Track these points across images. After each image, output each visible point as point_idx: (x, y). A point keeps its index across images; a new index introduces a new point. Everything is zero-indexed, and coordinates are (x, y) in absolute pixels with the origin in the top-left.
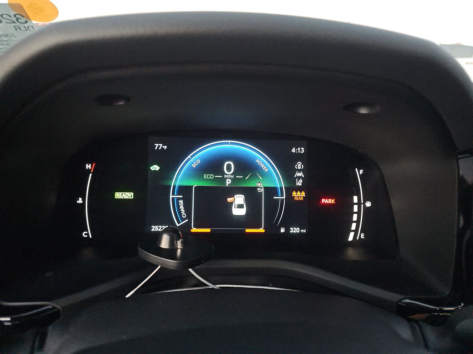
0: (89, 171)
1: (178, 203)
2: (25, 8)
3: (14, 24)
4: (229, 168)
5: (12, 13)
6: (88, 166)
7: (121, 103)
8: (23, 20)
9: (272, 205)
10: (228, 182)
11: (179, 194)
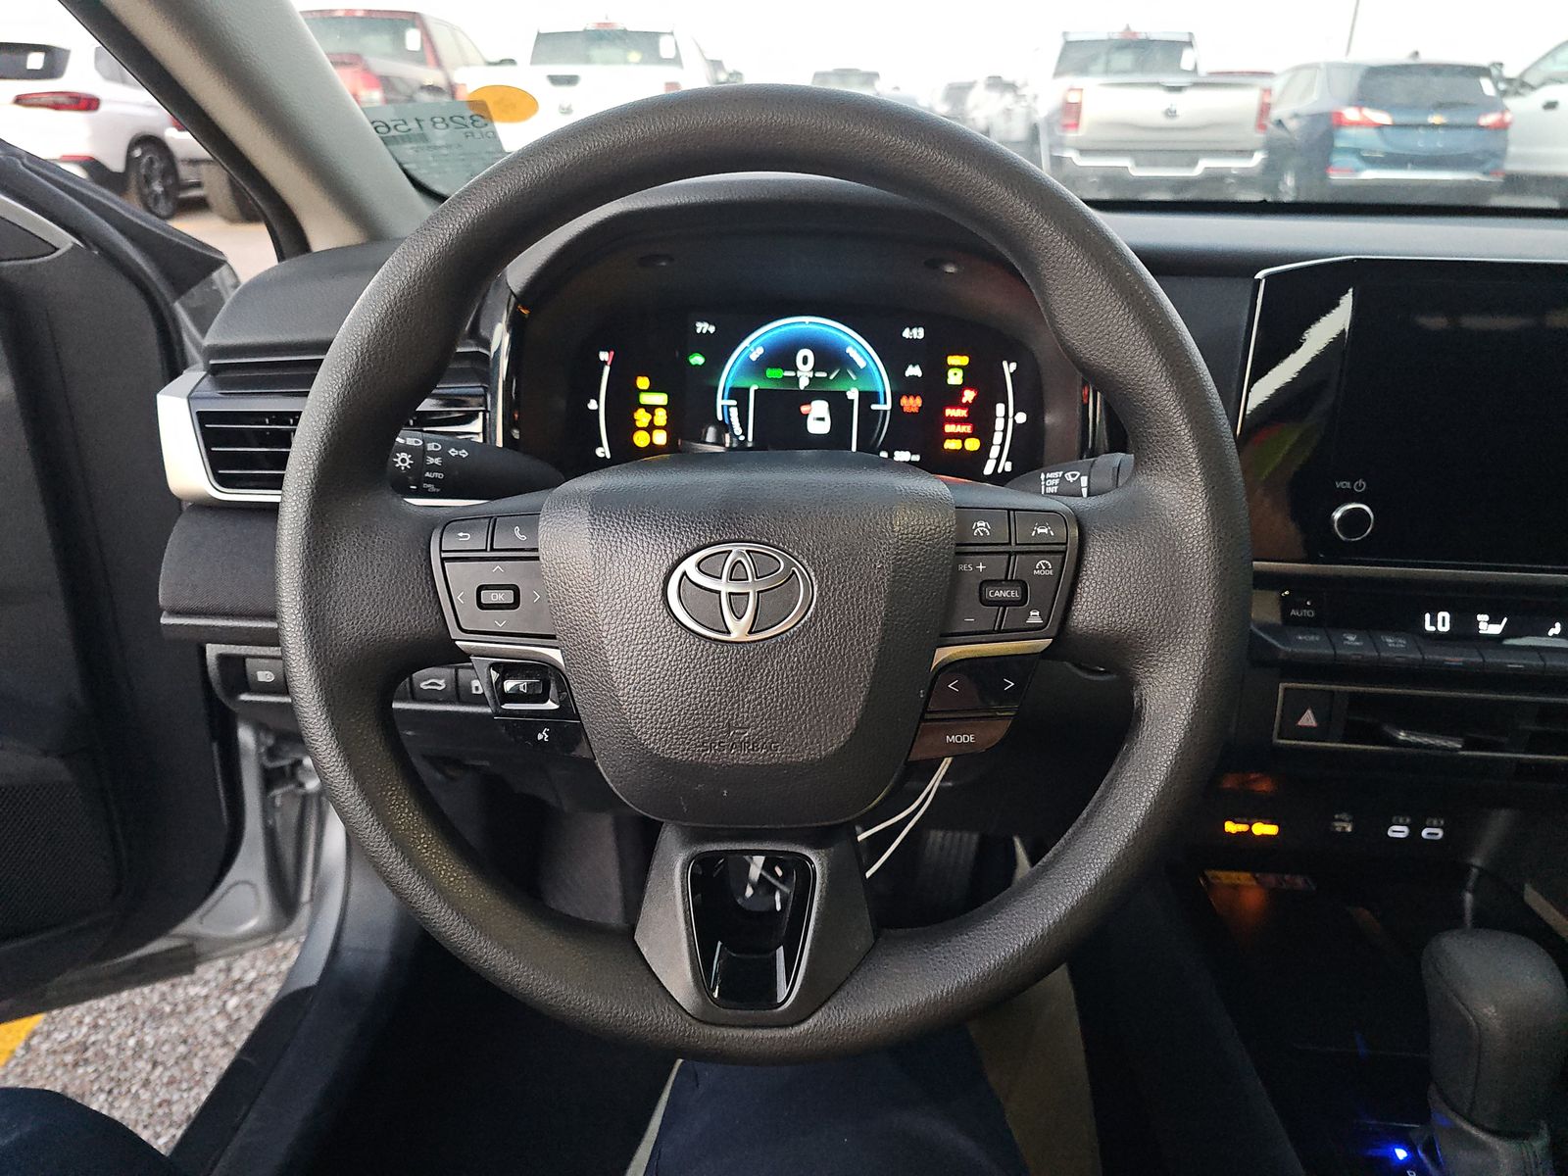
0: (605, 362)
1: (729, 412)
2: (490, 105)
3: (465, 130)
4: (805, 360)
5: (468, 113)
6: (604, 356)
7: (664, 264)
8: (483, 121)
9: (869, 418)
10: (803, 383)
11: (730, 398)
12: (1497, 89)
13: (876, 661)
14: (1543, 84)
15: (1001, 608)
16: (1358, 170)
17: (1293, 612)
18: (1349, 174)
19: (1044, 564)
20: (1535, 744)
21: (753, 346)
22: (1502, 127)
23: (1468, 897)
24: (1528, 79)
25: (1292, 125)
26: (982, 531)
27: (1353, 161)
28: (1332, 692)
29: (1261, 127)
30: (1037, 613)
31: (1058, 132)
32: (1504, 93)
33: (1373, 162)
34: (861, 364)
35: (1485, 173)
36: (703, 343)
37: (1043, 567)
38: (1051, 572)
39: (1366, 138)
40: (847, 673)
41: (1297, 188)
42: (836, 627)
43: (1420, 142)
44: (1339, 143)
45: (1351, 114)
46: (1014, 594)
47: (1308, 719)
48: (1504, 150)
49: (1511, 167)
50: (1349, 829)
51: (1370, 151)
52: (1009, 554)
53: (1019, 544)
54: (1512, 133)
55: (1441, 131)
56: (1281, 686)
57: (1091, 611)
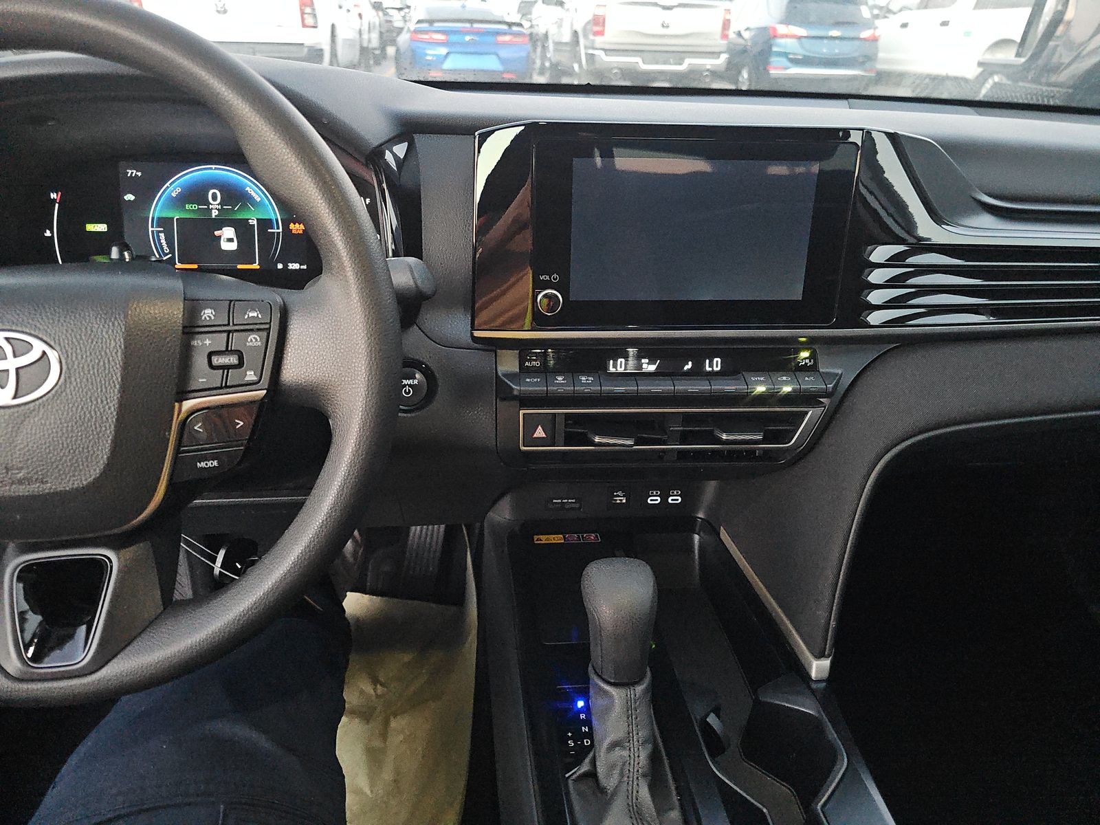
0: (54, 200)
1: (159, 236)
4: (214, 198)
6: (53, 196)
9: (267, 239)
10: (215, 213)
11: (158, 226)
12: (872, 13)
13: (117, 414)
14: (900, 10)
15: (226, 371)
16: (786, 68)
17: (527, 364)
18: (781, 71)
19: (254, 338)
20: (684, 438)
21: (174, 187)
22: (875, 39)
23: (696, 537)
24: (891, 7)
25: (746, 35)
26: (209, 316)
27: (784, 61)
28: (554, 414)
29: (725, 36)
30: (252, 373)
31: (591, 37)
32: (877, 17)
33: (796, 62)
34: (259, 200)
35: (865, 71)
36: (134, 184)
37: (254, 340)
38: (259, 343)
39: (789, 45)
40: (95, 424)
41: (750, 79)
42: (82, 392)
43: (824, 49)
44: (775, 49)
45: (782, 29)
46: (233, 360)
47: (540, 433)
48: (876, 55)
49: (880, 66)
50: (624, 501)
51: (794, 54)
52: (229, 332)
53: (236, 325)
54: (881, 43)
55: (837, 42)
56: (522, 412)
57: (295, 371)
